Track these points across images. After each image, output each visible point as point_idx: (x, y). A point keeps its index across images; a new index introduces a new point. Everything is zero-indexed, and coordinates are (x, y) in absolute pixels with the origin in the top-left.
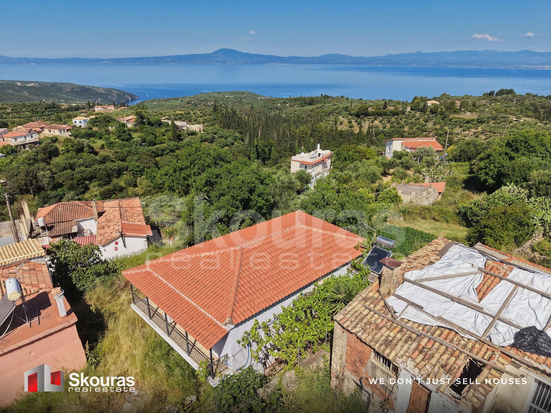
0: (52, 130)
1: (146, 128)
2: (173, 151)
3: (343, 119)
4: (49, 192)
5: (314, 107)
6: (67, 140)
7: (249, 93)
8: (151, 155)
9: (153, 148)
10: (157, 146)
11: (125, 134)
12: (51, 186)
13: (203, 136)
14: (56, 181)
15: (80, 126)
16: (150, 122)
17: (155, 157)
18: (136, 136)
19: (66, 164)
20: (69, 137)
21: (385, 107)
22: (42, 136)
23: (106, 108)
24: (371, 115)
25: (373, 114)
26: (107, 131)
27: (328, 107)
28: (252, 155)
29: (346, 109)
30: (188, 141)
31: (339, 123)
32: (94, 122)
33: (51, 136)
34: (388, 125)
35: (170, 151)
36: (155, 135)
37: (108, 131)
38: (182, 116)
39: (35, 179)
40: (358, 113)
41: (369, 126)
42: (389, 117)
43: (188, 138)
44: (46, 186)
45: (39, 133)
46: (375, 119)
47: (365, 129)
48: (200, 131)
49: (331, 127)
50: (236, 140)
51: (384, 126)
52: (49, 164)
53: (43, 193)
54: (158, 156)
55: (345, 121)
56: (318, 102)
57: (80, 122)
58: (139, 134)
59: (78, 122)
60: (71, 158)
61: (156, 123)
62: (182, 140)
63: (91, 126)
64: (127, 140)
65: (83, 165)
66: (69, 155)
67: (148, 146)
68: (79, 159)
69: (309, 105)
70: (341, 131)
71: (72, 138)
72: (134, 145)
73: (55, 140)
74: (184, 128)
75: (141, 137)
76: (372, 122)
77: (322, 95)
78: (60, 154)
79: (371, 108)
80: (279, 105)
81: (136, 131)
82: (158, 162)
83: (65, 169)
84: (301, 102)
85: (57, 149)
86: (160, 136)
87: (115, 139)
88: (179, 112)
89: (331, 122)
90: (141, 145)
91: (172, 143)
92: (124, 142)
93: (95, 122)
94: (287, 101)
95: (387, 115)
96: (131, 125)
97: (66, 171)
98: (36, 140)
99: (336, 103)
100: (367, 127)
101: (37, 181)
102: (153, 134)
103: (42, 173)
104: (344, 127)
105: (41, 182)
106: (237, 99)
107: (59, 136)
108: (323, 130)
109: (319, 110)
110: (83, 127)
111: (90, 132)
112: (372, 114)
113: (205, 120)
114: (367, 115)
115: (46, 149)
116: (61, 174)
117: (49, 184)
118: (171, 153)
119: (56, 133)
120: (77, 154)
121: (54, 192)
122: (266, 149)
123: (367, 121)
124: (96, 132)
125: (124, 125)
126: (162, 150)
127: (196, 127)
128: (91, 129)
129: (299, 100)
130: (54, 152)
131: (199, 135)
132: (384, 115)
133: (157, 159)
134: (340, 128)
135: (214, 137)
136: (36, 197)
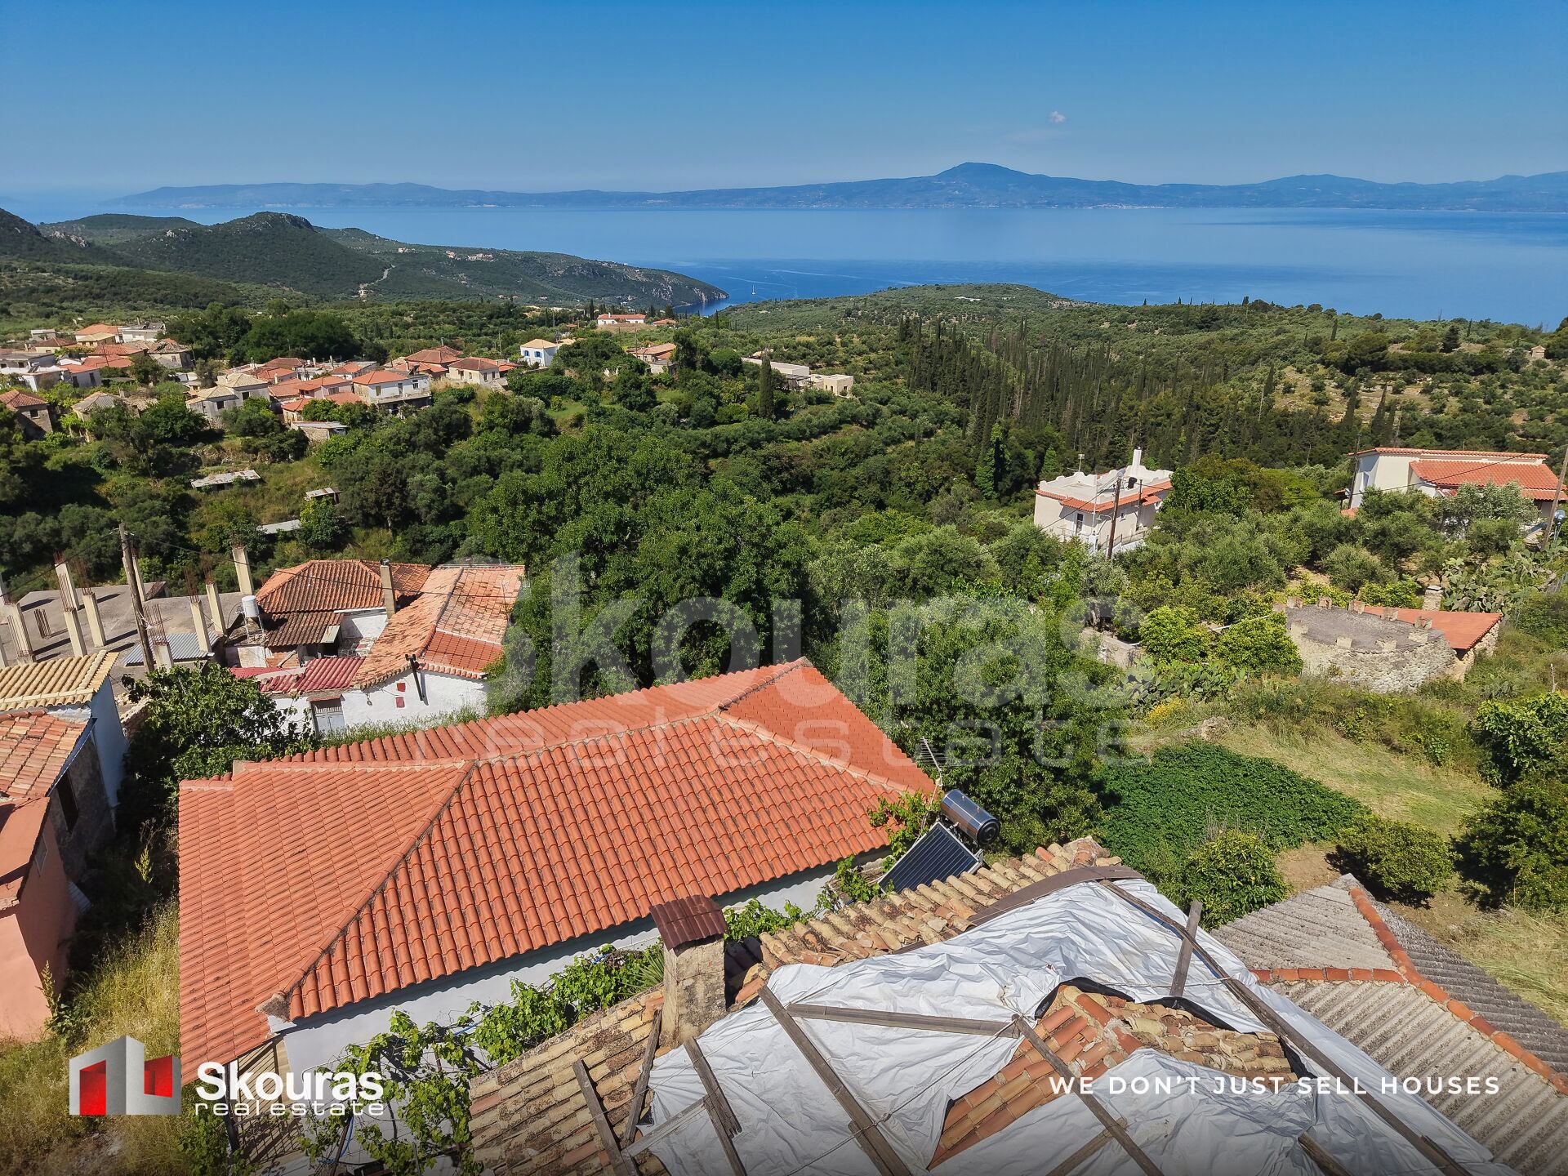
0: (466, 371)
1: (697, 377)
2: (755, 444)
3: (1298, 376)
4: (428, 528)
5: (1214, 335)
6: (496, 398)
7: (1025, 288)
8: (695, 452)
9: (705, 434)
10: (718, 428)
11: (637, 392)
12: (434, 512)
13: (846, 408)
14: (447, 502)
15: (537, 365)
16: (710, 362)
17: (708, 457)
18: (667, 399)
19: (479, 460)
20: (502, 391)
21: (1451, 341)
22: (441, 384)
23: (624, 321)
24: (1397, 369)
25: (1403, 364)
26: (597, 380)
27: (1260, 336)
28: (979, 468)
29: (1314, 345)
30: (803, 421)
31: (1281, 386)
32: (568, 356)
33: (462, 387)
34: (1453, 403)
35: (749, 444)
36: (718, 398)
37: (599, 380)
38: (808, 351)
39: (401, 491)
40: (1350, 359)
41: (1382, 403)
42: (1458, 376)
43: (806, 411)
44: (424, 510)
45: (437, 376)
46: (1409, 382)
47: (1367, 414)
48: (844, 394)
49: (1254, 399)
50: (942, 422)
51: (1438, 406)
52: (440, 455)
53: (414, 529)
54: (715, 455)
55: (1304, 382)
56: (1229, 322)
57: (538, 354)
58: (676, 393)
59: (532, 352)
60: (496, 445)
61: (725, 367)
62: (787, 415)
63: (562, 366)
64: (642, 408)
65: (520, 465)
66: (493, 437)
67: (695, 427)
68: (513, 450)
69: (1200, 328)
70: (1285, 414)
71: (509, 393)
72: (658, 422)
73: (467, 396)
74: (801, 384)
75: (678, 402)
76: (1397, 391)
77: (1246, 300)
78: (472, 433)
79: (1401, 345)
80: (1106, 325)
81: (670, 385)
82: (713, 472)
83: (476, 471)
84: (1177, 320)
85: (467, 420)
86: (730, 401)
87: (614, 403)
88: (804, 339)
89: (1255, 385)
90: (675, 423)
91: (757, 424)
92: (634, 413)
93: (572, 355)
94: (1132, 316)
95: (1455, 371)
96: (660, 367)
97: (476, 478)
98: (425, 395)
99: (1288, 327)
100: (1375, 406)
101: (404, 498)
102: (711, 395)
103: (419, 477)
104: (1296, 403)
105: (413, 500)
106: (985, 305)
107: (479, 387)
108: (1222, 407)
109: (1228, 345)
110: (543, 365)
111: (554, 379)
112: (1401, 364)
113: (871, 362)
114: (1380, 365)
115: (441, 417)
116: (464, 483)
117: (430, 507)
118: (750, 450)
119: (474, 378)
120: (511, 436)
121: (441, 528)
122: (1030, 454)
123: (1378, 388)
124: (570, 382)
125: (641, 368)
126: (727, 440)
127: (834, 383)
128: (559, 372)
129: (1169, 314)
130: (458, 426)
131: (838, 404)
132: (1442, 370)
133: (712, 463)
134: (1281, 403)
135: (878, 410)
136: (399, 538)
